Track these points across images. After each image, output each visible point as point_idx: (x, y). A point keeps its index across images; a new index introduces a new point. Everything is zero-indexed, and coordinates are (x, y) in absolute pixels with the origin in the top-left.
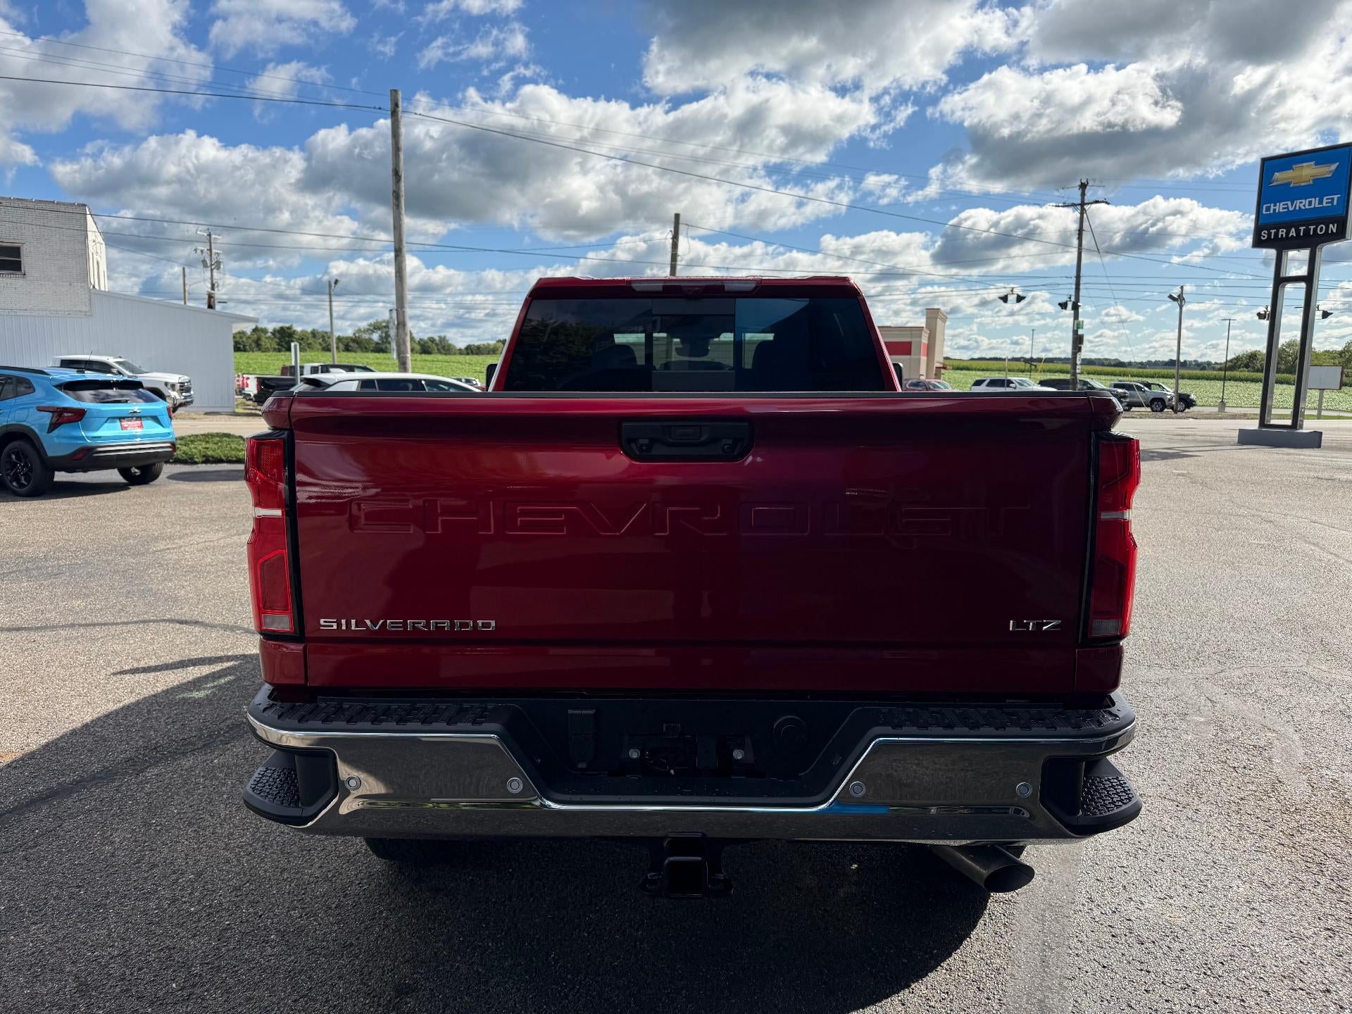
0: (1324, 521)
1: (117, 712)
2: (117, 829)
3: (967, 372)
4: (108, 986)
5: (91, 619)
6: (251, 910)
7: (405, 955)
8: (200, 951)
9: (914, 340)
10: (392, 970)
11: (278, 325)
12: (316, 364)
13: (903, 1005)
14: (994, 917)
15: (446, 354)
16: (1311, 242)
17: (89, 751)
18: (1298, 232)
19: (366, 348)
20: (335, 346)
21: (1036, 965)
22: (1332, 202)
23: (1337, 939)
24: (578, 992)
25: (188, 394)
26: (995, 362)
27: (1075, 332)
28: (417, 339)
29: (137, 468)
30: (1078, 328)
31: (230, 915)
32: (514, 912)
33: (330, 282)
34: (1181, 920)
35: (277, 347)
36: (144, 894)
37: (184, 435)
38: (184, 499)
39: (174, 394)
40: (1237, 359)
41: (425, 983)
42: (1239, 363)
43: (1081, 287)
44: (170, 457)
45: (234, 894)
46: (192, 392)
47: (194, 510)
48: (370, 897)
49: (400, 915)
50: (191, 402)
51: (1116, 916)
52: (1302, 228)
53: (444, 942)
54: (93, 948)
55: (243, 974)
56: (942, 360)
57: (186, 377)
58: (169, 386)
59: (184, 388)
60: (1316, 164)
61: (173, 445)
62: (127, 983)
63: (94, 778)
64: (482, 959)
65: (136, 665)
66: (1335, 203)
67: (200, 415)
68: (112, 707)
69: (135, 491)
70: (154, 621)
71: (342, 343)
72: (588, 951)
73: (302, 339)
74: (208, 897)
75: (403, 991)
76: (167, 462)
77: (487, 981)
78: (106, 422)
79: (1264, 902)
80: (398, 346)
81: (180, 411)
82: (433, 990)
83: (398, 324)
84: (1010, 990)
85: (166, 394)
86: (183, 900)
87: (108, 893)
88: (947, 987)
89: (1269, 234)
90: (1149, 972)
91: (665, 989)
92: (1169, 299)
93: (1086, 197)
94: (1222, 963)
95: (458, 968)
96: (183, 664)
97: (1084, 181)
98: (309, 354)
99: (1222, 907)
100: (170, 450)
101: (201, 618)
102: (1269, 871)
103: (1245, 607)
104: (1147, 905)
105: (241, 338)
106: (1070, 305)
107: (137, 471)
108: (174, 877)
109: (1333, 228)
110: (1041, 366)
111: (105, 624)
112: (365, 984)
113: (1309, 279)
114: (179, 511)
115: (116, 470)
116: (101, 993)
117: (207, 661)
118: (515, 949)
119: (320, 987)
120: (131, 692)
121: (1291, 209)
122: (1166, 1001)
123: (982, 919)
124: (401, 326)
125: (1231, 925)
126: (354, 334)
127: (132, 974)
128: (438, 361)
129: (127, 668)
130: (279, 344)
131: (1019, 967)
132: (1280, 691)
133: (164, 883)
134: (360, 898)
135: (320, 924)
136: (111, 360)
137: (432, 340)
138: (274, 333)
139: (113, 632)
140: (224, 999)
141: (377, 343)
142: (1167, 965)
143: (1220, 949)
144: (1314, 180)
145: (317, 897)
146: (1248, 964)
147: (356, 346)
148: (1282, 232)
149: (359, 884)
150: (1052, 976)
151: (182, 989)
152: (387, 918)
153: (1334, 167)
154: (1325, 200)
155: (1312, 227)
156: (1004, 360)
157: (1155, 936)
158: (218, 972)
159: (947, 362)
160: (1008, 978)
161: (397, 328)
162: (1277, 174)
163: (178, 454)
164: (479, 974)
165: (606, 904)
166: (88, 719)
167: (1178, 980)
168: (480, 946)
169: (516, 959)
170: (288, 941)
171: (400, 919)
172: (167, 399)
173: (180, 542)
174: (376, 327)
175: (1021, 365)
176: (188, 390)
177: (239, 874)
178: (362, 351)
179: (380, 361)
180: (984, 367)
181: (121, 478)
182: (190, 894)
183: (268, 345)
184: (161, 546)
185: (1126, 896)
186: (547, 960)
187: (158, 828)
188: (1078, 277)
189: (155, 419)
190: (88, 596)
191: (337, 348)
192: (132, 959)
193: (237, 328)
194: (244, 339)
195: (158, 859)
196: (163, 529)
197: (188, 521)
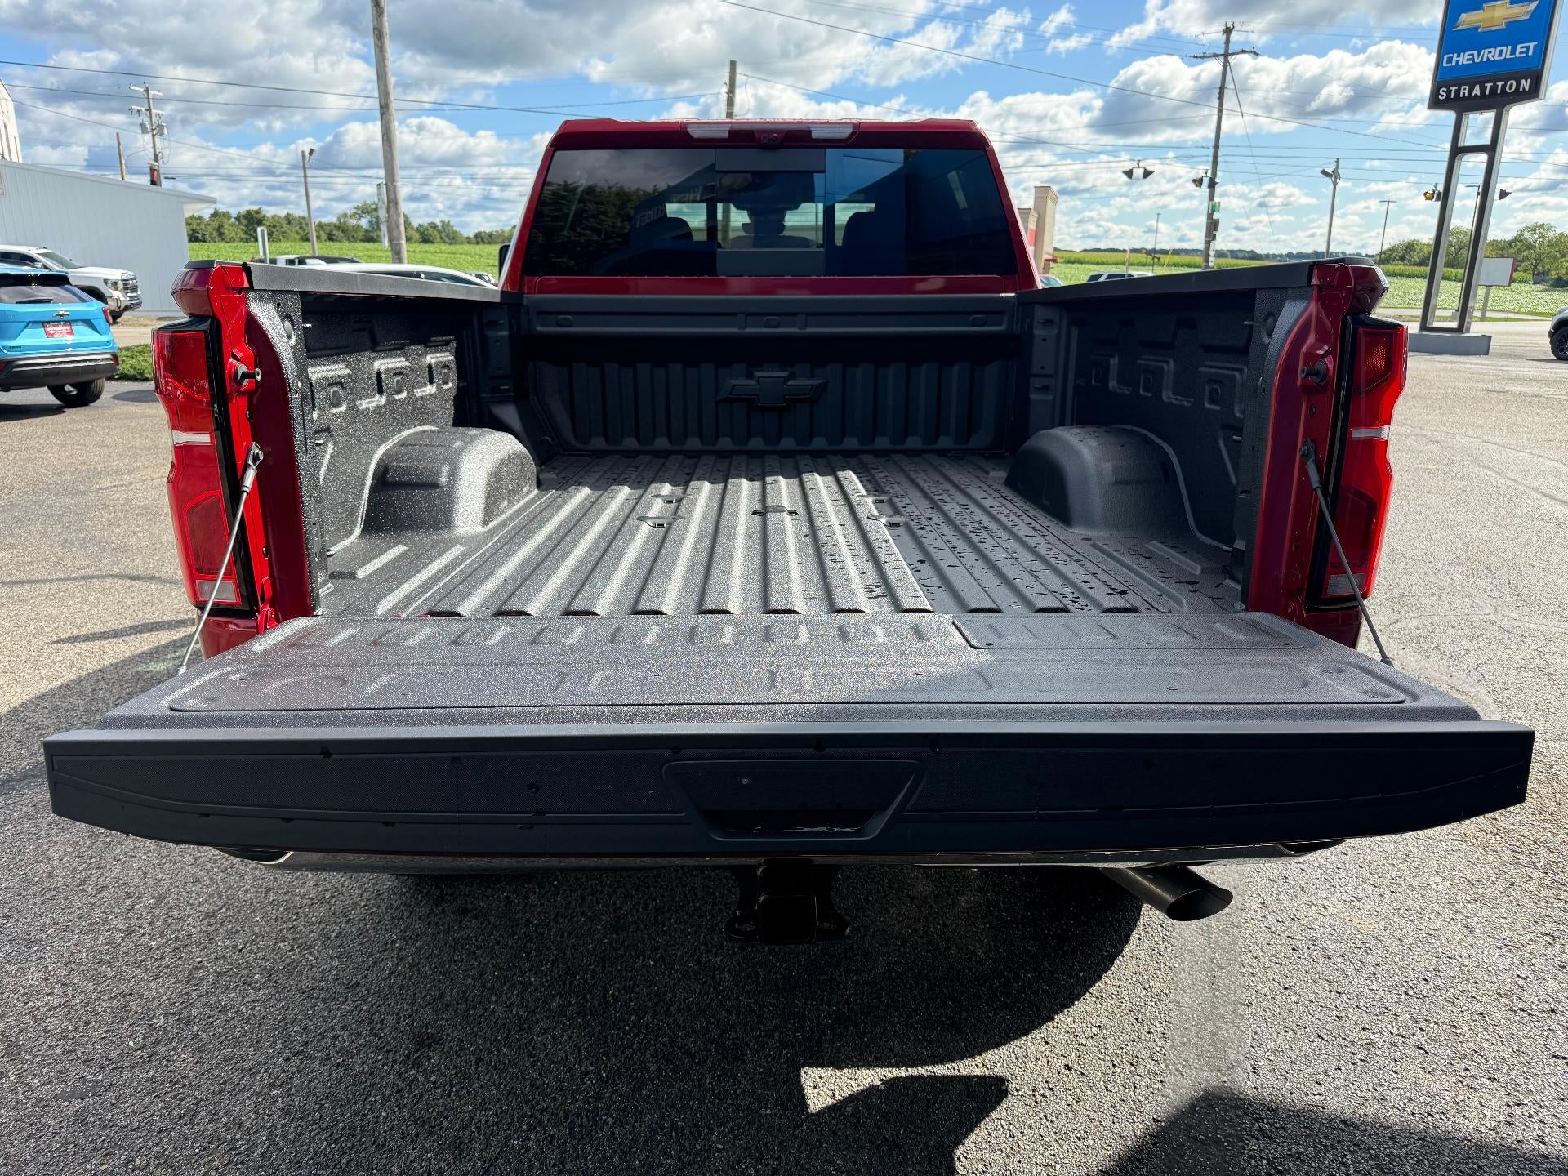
0: (1498, 440)
1: (53, 693)
2: (56, 842)
3: (1079, 266)
4: (45, 1047)
5: (19, 575)
6: (228, 943)
7: (425, 996)
8: (164, 998)
10: (410, 1016)
11: (243, 209)
12: (291, 257)
13: (1047, 1043)
14: (1149, 929)
15: (451, 244)
16: (1498, 102)
17: (20, 741)
18: (1483, 90)
19: (353, 237)
20: (315, 234)
21: (1204, 989)
22: (1527, 52)
23: (1558, 946)
24: (644, 1038)
25: (135, 294)
26: (1112, 254)
27: (1210, 216)
28: (415, 224)
29: (72, 385)
30: (1213, 211)
31: (202, 950)
32: (562, 937)
33: (303, 152)
34: (1373, 926)
35: (243, 236)
36: (91, 924)
37: (130, 345)
38: (133, 424)
39: (116, 294)
40: (1392, 250)
41: (452, 1032)
42: (1395, 254)
43: (1219, 159)
44: (112, 372)
45: (206, 922)
46: (139, 293)
47: (147, 437)
48: (380, 922)
49: (418, 944)
50: (140, 304)
51: (1295, 925)
52: (1488, 85)
53: (473, 978)
54: (26, 997)
55: (220, 1026)
56: (1051, 251)
57: (130, 273)
58: (110, 285)
59: (129, 287)
60: (1511, 3)
61: (115, 358)
62: (70, 1042)
63: (26, 777)
64: (523, 998)
65: (76, 632)
66: (1530, 53)
67: (152, 320)
68: (46, 686)
69: (72, 414)
70: (98, 577)
71: (324, 231)
72: (656, 984)
73: (274, 227)
74: (173, 927)
75: (424, 1042)
76: (111, 378)
77: (529, 1028)
78: (25, 328)
79: (1468, 902)
80: (390, 231)
81: (126, 315)
82: (462, 1041)
83: (389, 202)
84: (1175, 1021)
85: (107, 294)
86: (142, 931)
87: (45, 924)
88: (1099, 1019)
89: (1449, 92)
90: (1339, 993)
91: (752, 1030)
92: (1322, 175)
93: (1231, 46)
94: (1425, 980)
95: (493, 1011)
96: (136, 630)
97: (1229, 25)
98: (284, 245)
99: (1420, 910)
100: (112, 362)
101: (158, 571)
102: (1472, 864)
103: (1417, 544)
104: (1331, 910)
105: (198, 225)
106: (1206, 182)
107: (71, 389)
108: (129, 902)
109: (1525, 85)
110: (1164, 259)
111: (36, 582)
112: (375, 1035)
113: (1491, 149)
114: (128, 439)
115: (46, 388)
116: (36, 1056)
117: (167, 626)
118: (564, 984)
119: (319, 1040)
120: (71, 666)
121: (1477, 60)
122: (1363, 1029)
123: (1135, 931)
124: (392, 205)
125: (1432, 932)
126: (339, 220)
127: (76, 1030)
128: (441, 252)
129: (64, 636)
130: (246, 233)
131: (1184, 991)
132: (1466, 644)
133: (116, 910)
134: (366, 924)
135: (317, 959)
136: (33, 252)
137: (434, 226)
138: (238, 219)
139: (46, 592)
140: (196, 1058)
141: (367, 231)
142: (1360, 983)
143: (1421, 963)
144: (1507, 24)
145: (312, 924)
146: (1457, 981)
147: (342, 235)
148: (1465, 90)
149: (364, 906)
150: (1225, 1001)
151: (141, 1048)
152: (401, 949)
153: (1533, 6)
154: (1518, 49)
155: (1500, 84)
156: (1125, 251)
157: (1343, 948)
158: (187, 1024)
159: (1057, 254)
160: (1171, 1005)
161: (388, 211)
162: (1464, 16)
163: (122, 368)
164: (520, 1018)
165: (676, 922)
166: (16, 702)
167: (1375, 1003)
168: (520, 982)
169: (566, 998)
170: (276, 982)
171: (419, 950)
172: (108, 300)
173: (130, 478)
174: (365, 210)
175: (1142, 257)
176: (134, 289)
177: (211, 896)
178: (349, 240)
179: (370, 253)
180: (1099, 260)
181: (54, 398)
182: (150, 923)
183: (233, 234)
184: (106, 482)
185: (1306, 899)
186: (604, 997)
187: (108, 840)
188: (1217, 147)
189: (89, 323)
190: (14, 546)
191: (318, 237)
192: (76, 1011)
193: (191, 210)
194: (203, 226)
195: (108, 878)
196: (108, 461)
197: (138, 451)
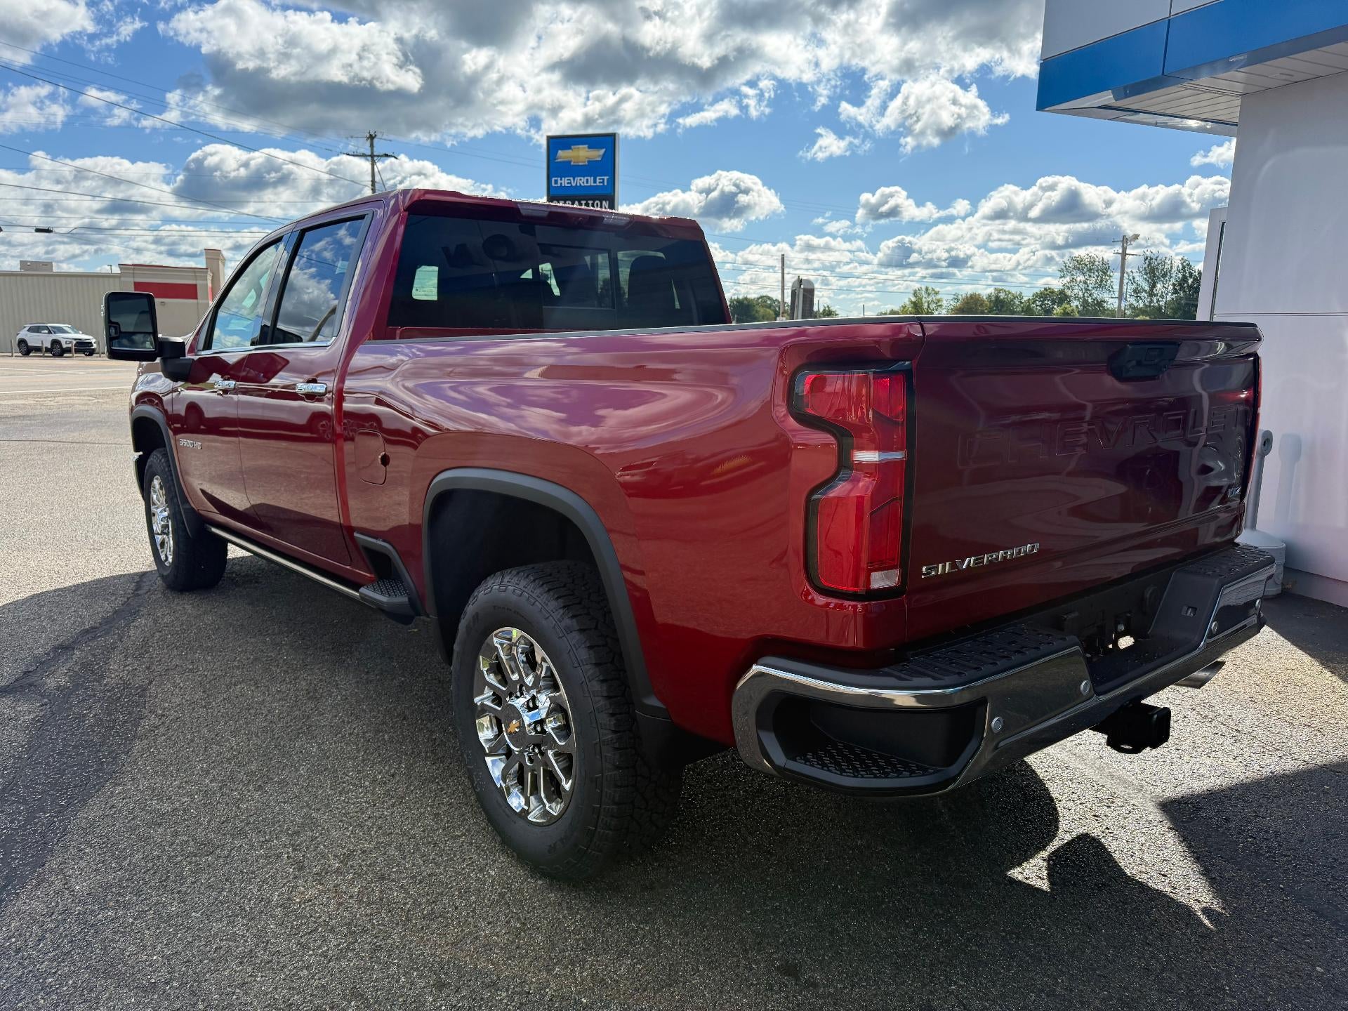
9: (199, 283)
13: (1069, 809)
52: (583, 202)
60: (589, 148)
66: (605, 183)
84: (1091, 777)
88: (1067, 789)
93: (375, 149)
144: (588, 161)
153: (602, 151)
154: (598, 180)
155: (590, 202)
160: (1079, 771)
162: (560, 152)
